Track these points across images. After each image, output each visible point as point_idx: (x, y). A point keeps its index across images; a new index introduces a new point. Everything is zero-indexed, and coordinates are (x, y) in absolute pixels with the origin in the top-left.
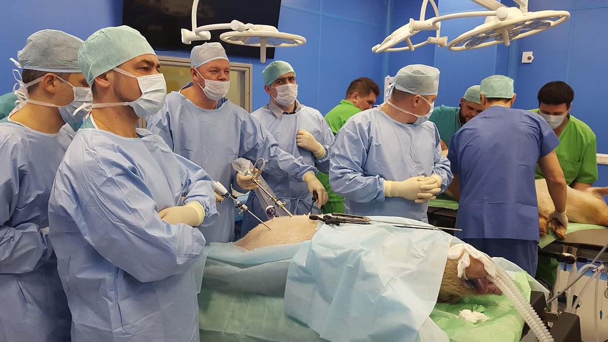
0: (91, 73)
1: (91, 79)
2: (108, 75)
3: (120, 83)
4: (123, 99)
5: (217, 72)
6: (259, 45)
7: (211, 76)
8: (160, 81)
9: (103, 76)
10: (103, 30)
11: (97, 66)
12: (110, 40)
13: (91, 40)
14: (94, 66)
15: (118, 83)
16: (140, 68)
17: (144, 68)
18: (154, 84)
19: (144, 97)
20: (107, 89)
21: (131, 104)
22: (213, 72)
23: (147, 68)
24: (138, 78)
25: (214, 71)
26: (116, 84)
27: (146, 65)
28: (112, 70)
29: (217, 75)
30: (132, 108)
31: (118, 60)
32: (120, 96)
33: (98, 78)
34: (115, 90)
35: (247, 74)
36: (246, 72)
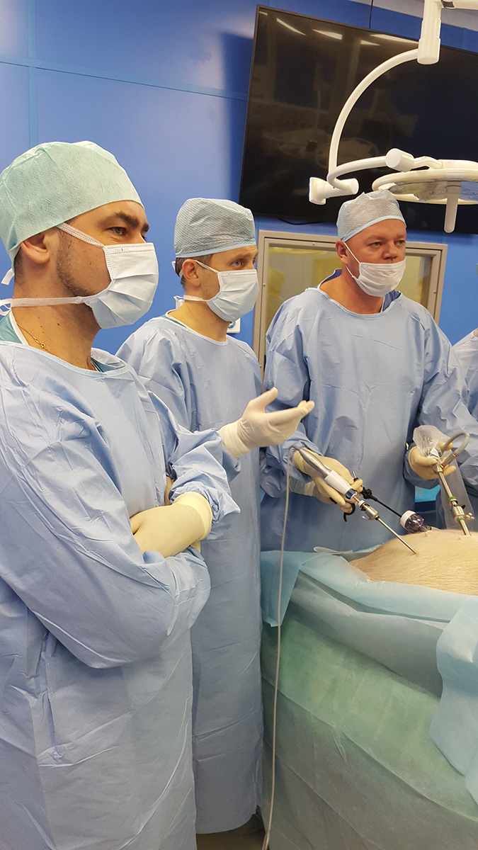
0: (14, 233)
1: (15, 244)
2: (47, 239)
3: (69, 256)
4: (74, 291)
5: (381, 246)
7: (371, 253)
8: (148, 258)
9: (38, 240)
10: (44, 145)
11: (28, 217)
12: (56, 165)
13: (18, 165)
14: (21, 217)
15: (67, 256)
16: (111, 229)
17: (118, 229)
18: (135, 263)
19: (115, 287)
20: (42, 266)
21: (89, 301)
22: (374, 245)
23: (124, 229)
24: (106, 248)
25: (376, 243)
26: (62, 258)
27: (122, 224)
28: (55, 228)
29: (381, 250)
30: (90, 309)
31: (70, 208)
32: (68, 282)
33: (28, 243)
34: (59, 269)
35: (436, 261)
36: (434, 258)
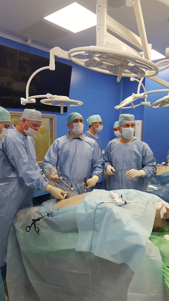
6: (60, 105)
35: (54, 119)
36: (53, 119)
